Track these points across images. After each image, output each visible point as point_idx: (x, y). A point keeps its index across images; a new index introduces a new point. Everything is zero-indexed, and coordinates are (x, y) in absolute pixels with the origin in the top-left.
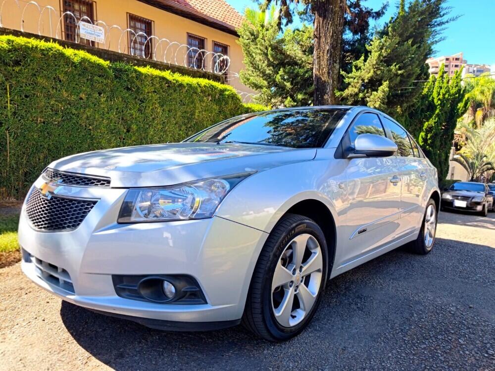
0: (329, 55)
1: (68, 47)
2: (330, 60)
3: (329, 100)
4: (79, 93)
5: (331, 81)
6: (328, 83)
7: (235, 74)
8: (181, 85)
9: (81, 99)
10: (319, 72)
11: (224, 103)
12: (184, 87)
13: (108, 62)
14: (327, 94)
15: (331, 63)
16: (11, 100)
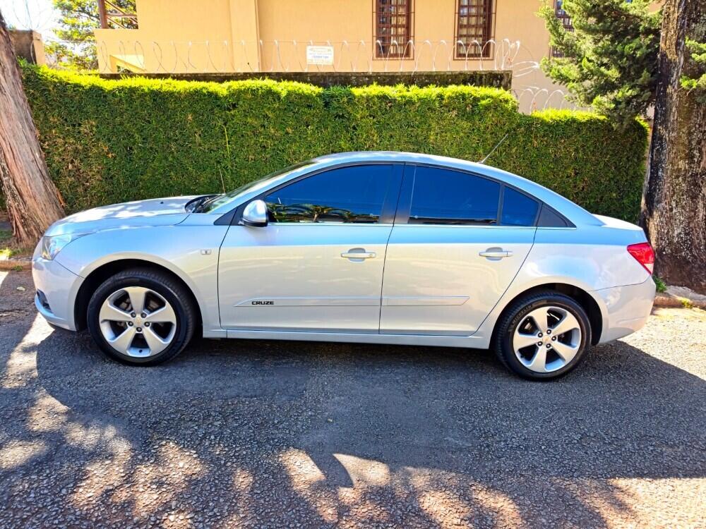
0: (681, 10)
1: (284, 80)
2: (683, 18)
3: (675, 97)
4: (285, 128)
5: (682, 59)
6: (675, 63)
7: (534, 65)
8: (410, 102)
9: (287, 133)
10: (665, 44)
11: (477, 118)
12: (414, 103)
13: (321, 89)
14: (672, 84)
15: (684, 24)
16: (229, 142)
